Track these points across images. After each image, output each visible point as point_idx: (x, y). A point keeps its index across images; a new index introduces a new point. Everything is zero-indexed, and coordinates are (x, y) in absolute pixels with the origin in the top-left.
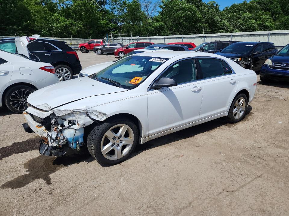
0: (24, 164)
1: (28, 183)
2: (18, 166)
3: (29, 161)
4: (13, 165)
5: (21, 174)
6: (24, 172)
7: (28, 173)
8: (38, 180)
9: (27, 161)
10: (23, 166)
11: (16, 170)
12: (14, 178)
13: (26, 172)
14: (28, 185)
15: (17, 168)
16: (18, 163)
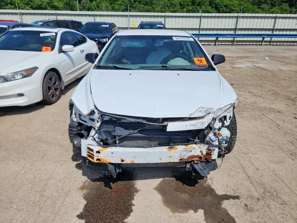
0: (174, 212)
1: (228, 214)
3: (168, 206)
6: (195, 215)
7: (201, 211)
9: (165, 208)
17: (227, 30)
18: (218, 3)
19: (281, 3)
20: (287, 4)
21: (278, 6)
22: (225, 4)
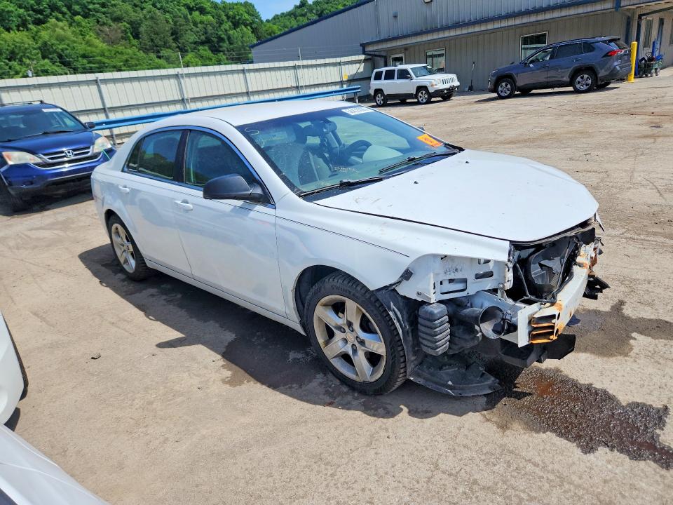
0: (627, 355)
1: (650, 320)
2: (642, 361)
3: (612, 355)
4: (650, 370)
5: (649, 339)
6: (640, 341)
7: (634, 335)
8: (630, 315)
9: (613, 359)
10: (631, 353)
11: (652, 356)
12: (666, 342)
13: (637, 338)
14: (653, 317)
15: (646, 356)
16: (635, 366)
17: (167, 103)
18: (62, 50)
19: (195, 45)
20: (207, 48)
21: (192, 51)
22: (81, 53)
